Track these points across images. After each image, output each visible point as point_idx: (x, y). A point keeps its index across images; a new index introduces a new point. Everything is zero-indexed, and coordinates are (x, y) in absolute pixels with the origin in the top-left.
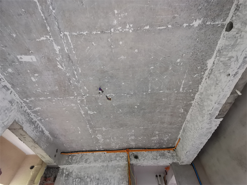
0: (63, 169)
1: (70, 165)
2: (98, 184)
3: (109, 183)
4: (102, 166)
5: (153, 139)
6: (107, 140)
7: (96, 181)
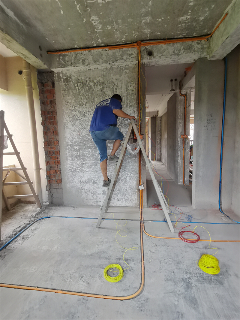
0: (58, 73)
1: (65, 68)
2: (103, 88)
3: (116, 86)
4: (105, 69)
5: (181, 20)
6: (108, 26)
7: (100, 85)
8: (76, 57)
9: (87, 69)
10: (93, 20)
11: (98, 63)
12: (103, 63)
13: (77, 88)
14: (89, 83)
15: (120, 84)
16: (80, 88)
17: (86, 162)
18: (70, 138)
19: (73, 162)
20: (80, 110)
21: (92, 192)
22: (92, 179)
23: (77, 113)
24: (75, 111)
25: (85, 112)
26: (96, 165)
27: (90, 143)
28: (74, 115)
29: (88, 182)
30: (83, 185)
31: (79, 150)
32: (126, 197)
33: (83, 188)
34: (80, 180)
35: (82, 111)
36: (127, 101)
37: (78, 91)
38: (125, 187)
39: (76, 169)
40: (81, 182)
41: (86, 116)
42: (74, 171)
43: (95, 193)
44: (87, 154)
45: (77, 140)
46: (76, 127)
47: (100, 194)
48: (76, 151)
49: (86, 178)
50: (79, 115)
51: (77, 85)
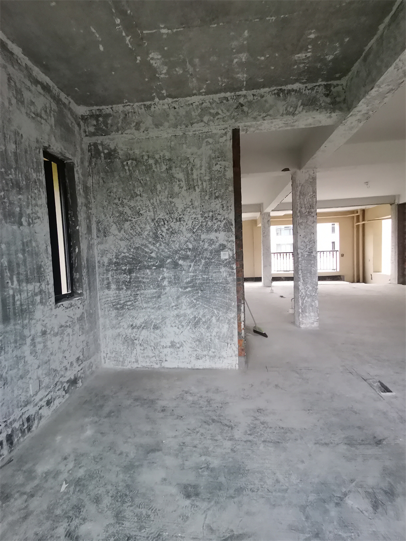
0: (95, 145)
1: (107, 136)
2: (170, 168)
3: (191, 165)
4: (173, 137)
5: (296, 58)
6: (177, 69)
7: (165, 164)
8: (125, 118)
9: (144, 138)
10: (152, 59)
11: (161, 128)
12: (169, 127)
13: (127, 168)
14: (147, 160)
15: (197, 162)
16: (131, 169)
17: (142, 291)
18: (115, 251)
19: (119, 293)
20: (132, 204)
21: (152, 344)
22: (152, 322)
23: (127, 210)
24: (123, 207)
25: (139, 207)
26: (159, 297)
27: (149, 260)
28: (121, 213)
31: (130, 272)
32: (210, 352)
33: (137, 336)
35: (135, 206)
36: (211, 190)
37: (128, 174)
38: (208, 334)
39: (124, 304)
41: (141, 214)
42: (121, 308)
43: (157, 346)
44: (143, 278)
45: (127, 254)
46: (125, 232)
47: (165, 347)
48: (124, 274)
49: (142, 320)
50: (129, 212)
51: (127, 163)
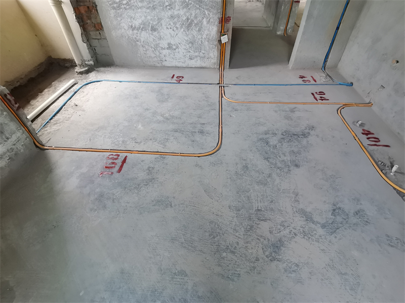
29: (143, 27)
30: (137, 33)
34: (130, 25)
40: (132, 28)
